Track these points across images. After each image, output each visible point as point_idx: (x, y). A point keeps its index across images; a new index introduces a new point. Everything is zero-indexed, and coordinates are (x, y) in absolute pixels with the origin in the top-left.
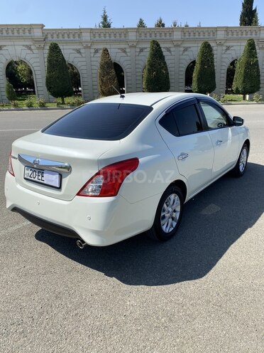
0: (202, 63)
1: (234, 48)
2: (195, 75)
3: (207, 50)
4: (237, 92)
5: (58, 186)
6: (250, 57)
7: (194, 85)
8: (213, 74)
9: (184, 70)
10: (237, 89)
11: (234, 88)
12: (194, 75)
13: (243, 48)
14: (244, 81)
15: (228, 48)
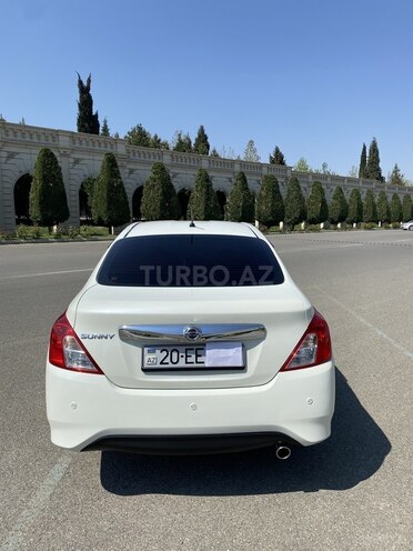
0: (45, 179)
1: (86, 162)
2: (33, 195)
3: (49, 161)
4: (100, 223)
5: (241, 365)
6: (112, 176)
7: (34, 211)
8: (63, 196)
9: (10, 186)
10: (100, 218)
11: (95, 218)
12: (31, 196)
13: (100, 164)
14: (109, 209)
15: (77, 161)
